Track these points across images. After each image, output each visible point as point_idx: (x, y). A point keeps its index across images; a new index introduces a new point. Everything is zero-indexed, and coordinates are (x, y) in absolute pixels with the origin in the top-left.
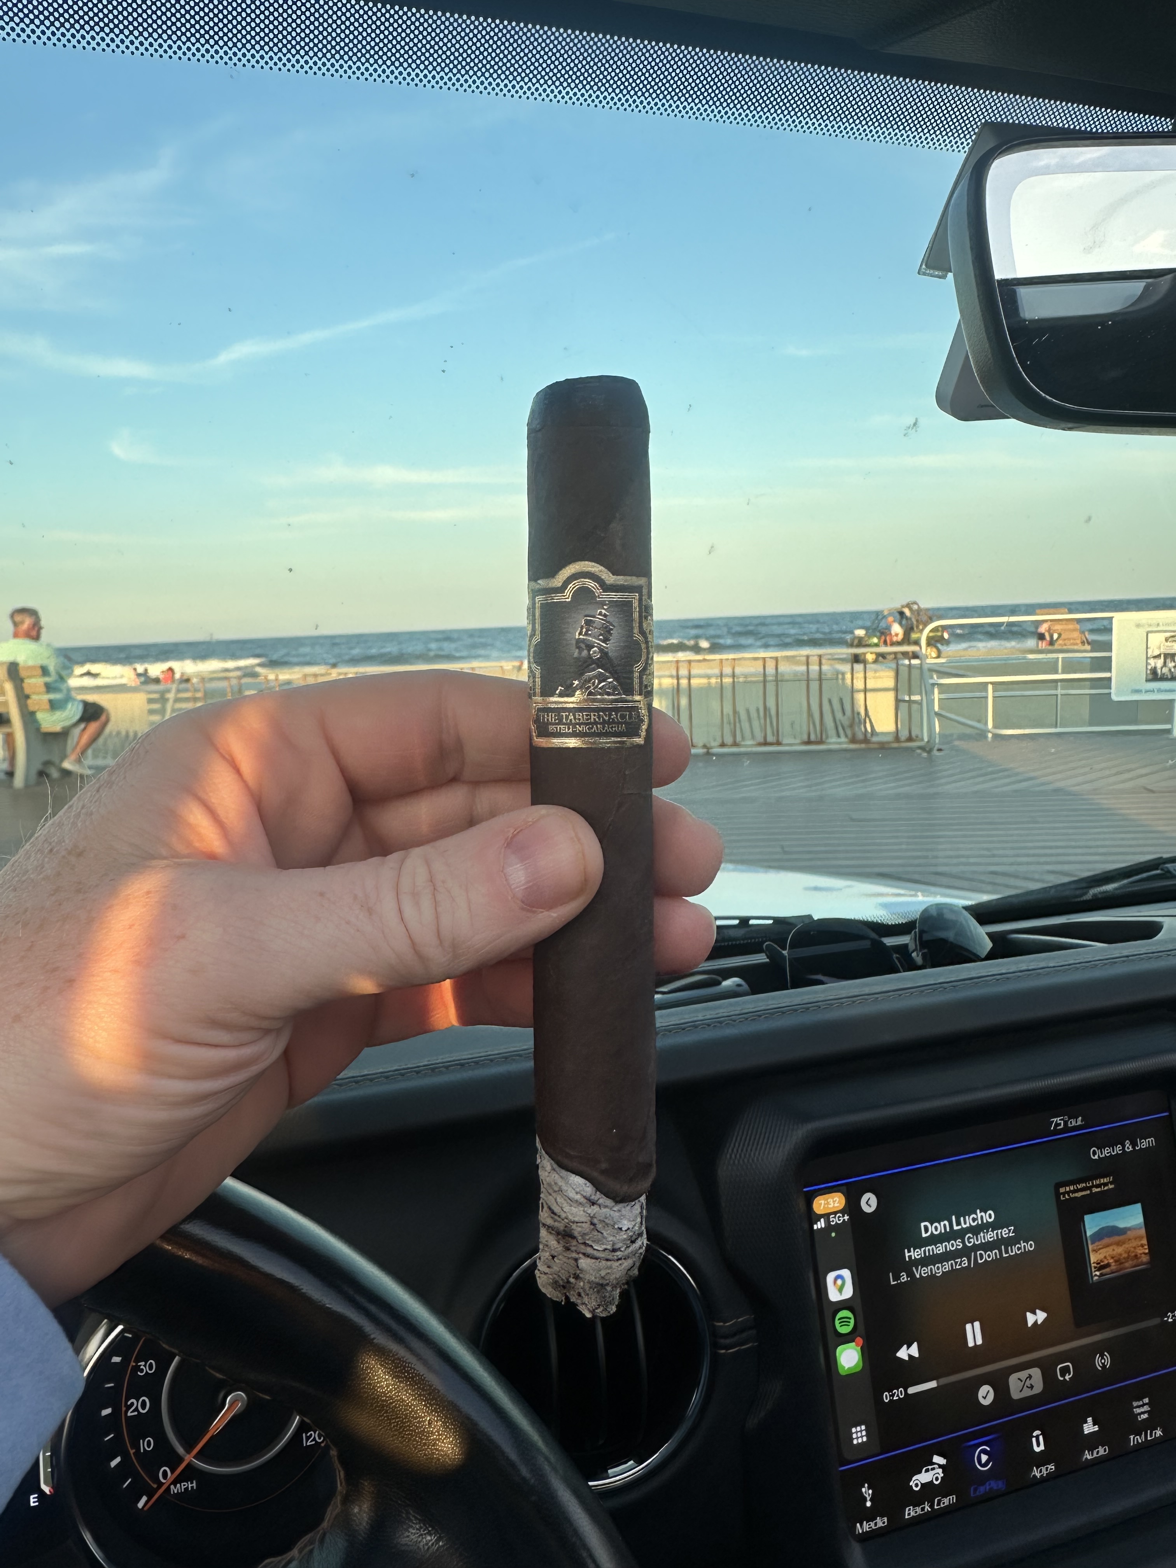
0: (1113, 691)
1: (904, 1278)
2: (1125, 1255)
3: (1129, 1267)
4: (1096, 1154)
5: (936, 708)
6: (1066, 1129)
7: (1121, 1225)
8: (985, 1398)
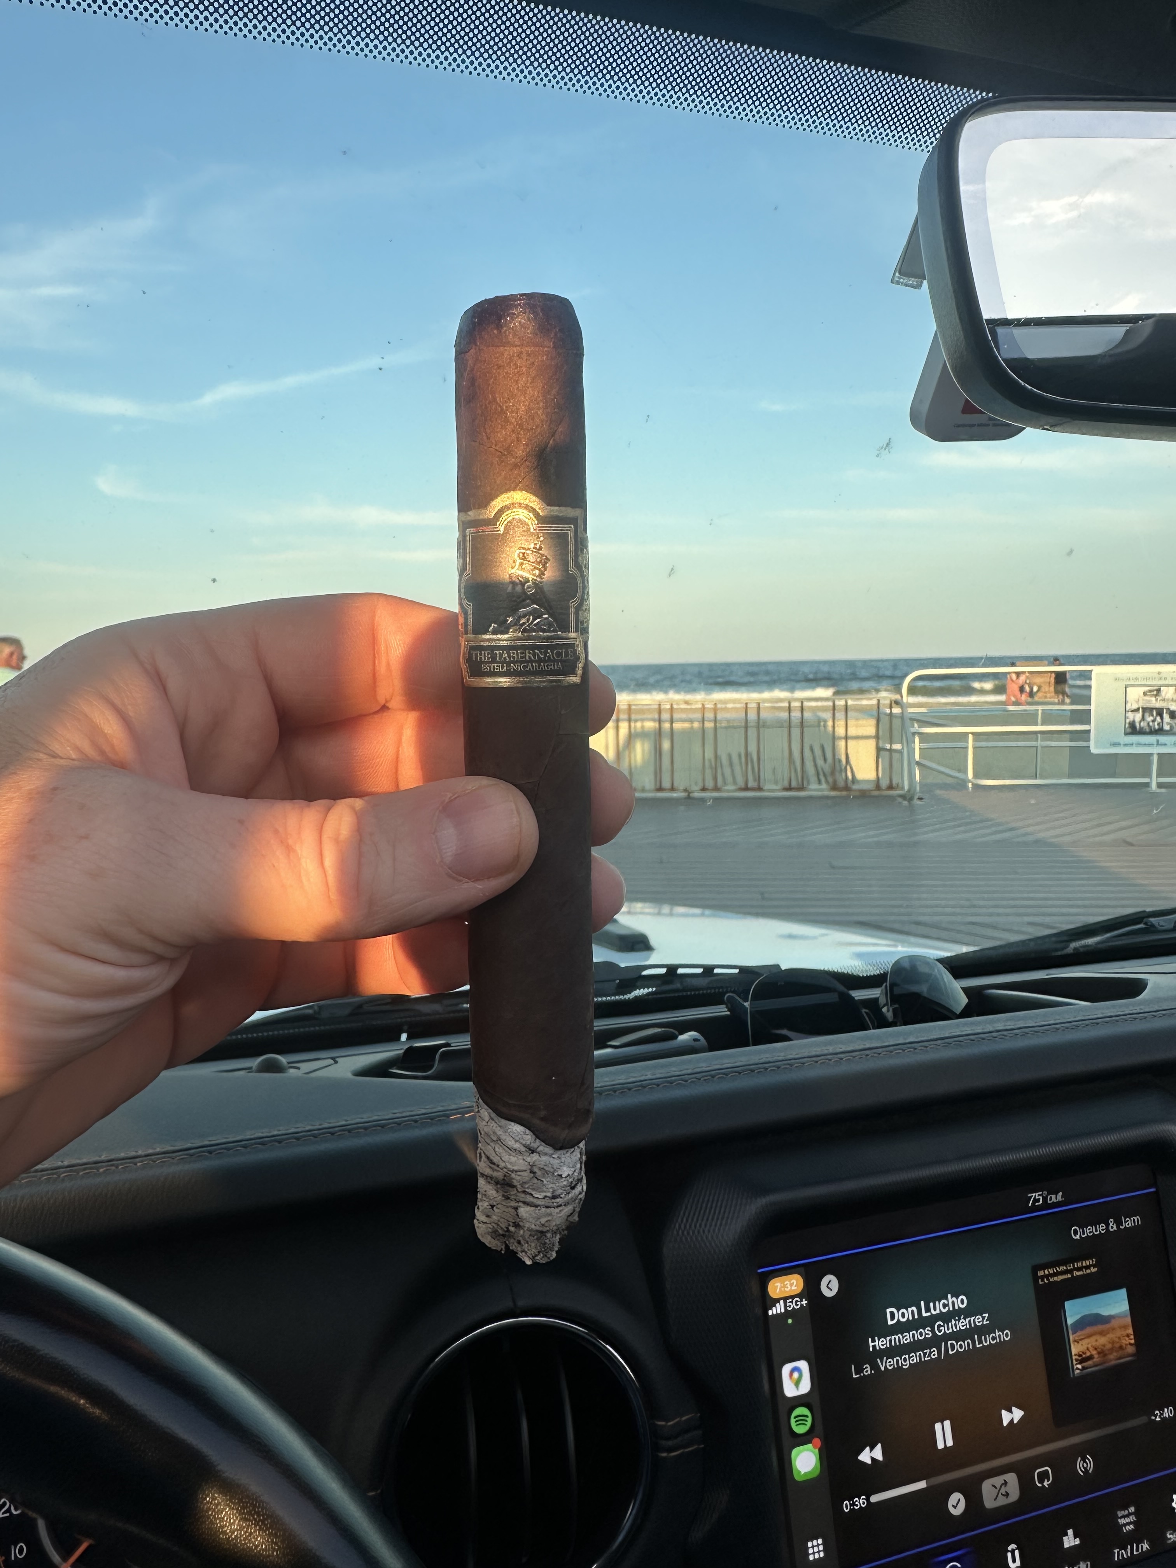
0: (1092, 744)
1: (867, 1370)
2: (1109, 1346)
3: (1113, 1360)
4: (1078, 1234)
5: (917, 757)
6: (1046, 1206)
7: (1105, 1312)
8: (955, 1507)
